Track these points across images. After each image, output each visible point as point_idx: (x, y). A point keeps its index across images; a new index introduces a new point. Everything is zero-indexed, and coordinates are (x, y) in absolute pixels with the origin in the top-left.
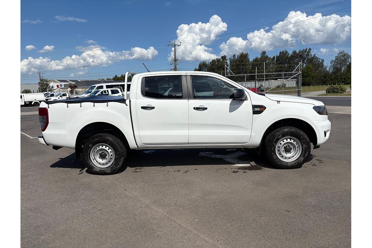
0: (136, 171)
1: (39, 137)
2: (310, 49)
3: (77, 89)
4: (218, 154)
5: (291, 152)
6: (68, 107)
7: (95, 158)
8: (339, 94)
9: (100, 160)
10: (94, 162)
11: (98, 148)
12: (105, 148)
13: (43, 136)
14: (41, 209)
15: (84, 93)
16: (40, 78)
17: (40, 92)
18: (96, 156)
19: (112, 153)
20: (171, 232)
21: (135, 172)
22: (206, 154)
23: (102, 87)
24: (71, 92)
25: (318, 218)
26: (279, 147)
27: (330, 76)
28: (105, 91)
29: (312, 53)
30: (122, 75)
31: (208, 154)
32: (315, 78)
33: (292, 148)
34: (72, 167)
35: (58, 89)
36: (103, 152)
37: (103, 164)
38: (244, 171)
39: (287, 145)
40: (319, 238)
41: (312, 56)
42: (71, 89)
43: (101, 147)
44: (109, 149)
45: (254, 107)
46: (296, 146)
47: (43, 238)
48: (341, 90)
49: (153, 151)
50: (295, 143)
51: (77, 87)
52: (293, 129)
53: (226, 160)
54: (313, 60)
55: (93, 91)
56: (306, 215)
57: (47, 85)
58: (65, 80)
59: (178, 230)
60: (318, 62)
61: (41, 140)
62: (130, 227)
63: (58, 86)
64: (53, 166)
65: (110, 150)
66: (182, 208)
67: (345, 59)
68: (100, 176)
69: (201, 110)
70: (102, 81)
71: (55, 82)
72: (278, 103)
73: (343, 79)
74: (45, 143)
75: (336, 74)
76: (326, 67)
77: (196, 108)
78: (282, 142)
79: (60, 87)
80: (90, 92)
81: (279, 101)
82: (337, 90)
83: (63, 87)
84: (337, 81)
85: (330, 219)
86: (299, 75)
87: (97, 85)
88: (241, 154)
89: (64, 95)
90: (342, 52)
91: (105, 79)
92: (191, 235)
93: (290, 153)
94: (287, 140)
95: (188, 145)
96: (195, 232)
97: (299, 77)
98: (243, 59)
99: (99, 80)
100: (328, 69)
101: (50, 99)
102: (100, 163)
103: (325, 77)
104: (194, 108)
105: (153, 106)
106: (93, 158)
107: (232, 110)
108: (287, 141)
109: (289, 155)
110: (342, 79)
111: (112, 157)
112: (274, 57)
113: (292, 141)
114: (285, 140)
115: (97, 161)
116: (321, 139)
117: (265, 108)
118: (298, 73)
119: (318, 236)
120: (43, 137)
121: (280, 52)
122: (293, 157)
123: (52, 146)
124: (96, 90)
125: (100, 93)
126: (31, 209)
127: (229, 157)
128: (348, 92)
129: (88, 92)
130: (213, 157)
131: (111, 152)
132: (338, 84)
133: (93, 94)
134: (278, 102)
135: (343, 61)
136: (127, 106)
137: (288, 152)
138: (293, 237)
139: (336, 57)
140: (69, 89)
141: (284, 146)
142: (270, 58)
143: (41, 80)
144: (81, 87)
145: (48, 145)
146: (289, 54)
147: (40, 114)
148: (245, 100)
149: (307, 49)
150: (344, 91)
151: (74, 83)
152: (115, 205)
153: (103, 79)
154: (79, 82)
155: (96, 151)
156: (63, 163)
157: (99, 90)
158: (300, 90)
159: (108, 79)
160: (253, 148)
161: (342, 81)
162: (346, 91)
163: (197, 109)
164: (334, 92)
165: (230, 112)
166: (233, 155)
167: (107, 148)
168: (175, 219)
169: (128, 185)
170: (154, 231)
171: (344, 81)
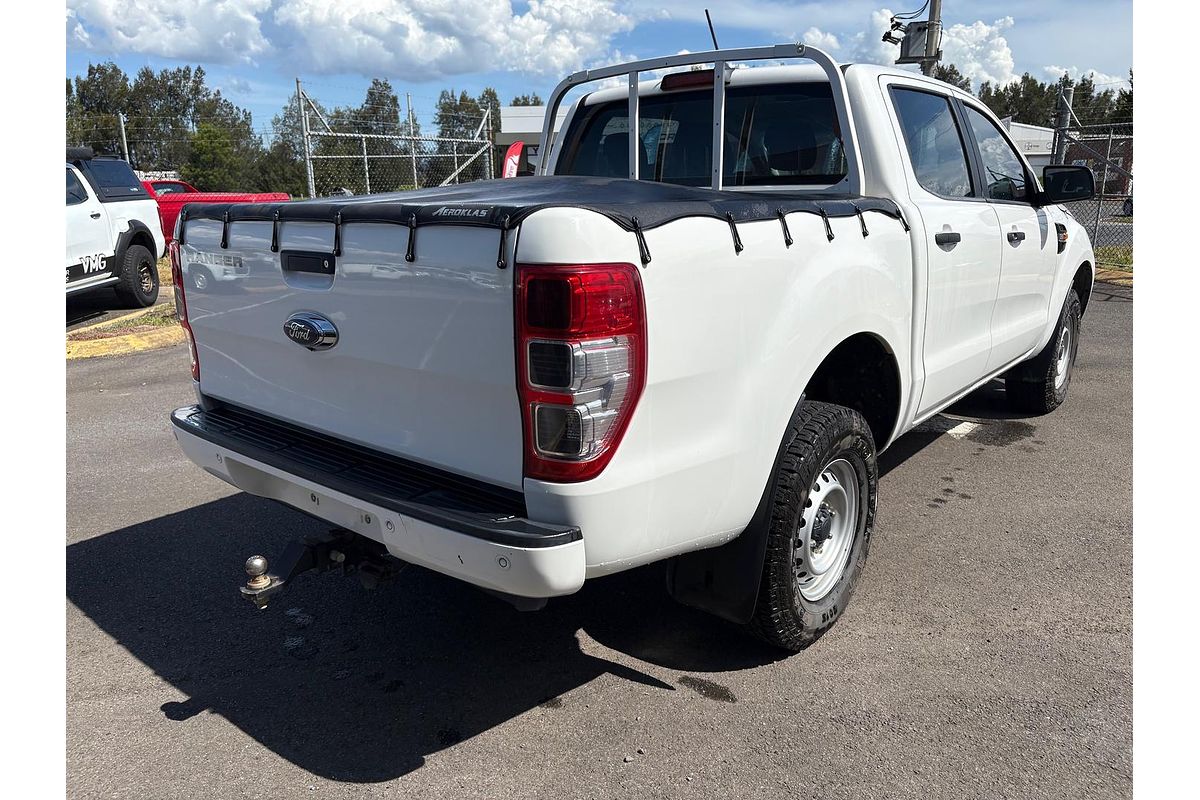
2: (200, 70)
7: (800, 562)
41: (212, 97)
54: (214, 111)
60: (234, 119)
76: (260, 138)
100: (267, 146)
104: (1009, 237)
105: (955, 231)
117: (1067, 232)
136: (906, 230)
146: (126, 79)
149: (188, 69)
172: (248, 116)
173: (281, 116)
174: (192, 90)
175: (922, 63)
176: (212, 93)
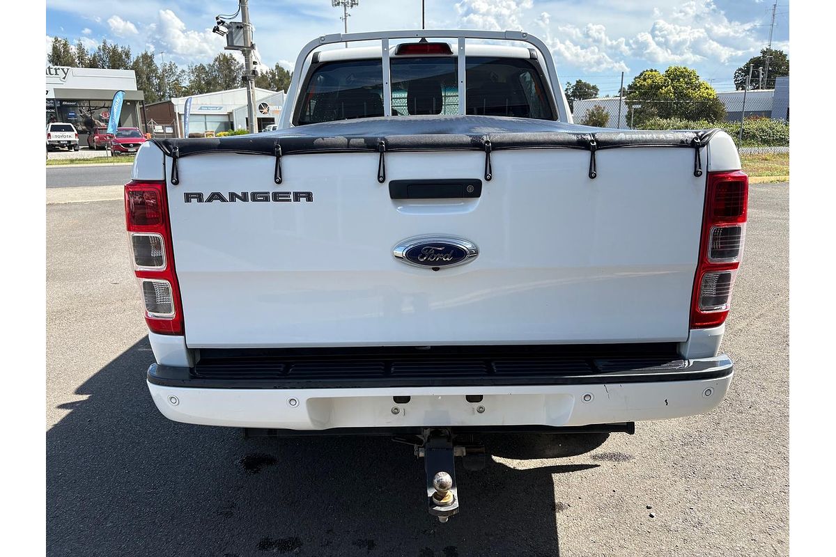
175: (243, 51)
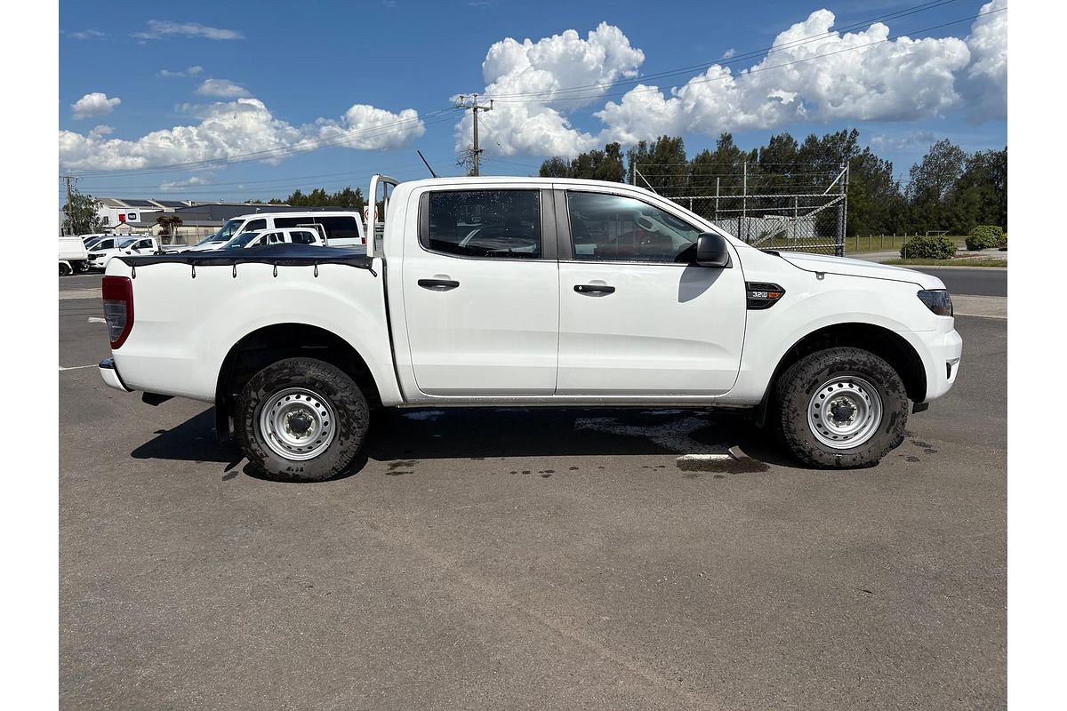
0: (397, 469)
1: (101, 366)
2: (855, 132)
3: (180, 229)
4: (632, 424)
5: (850, 420)
6: (194, 277)
7: (274, 433)
8: (936, 261)
9: (290, 439)
10: (273, 443)
11: (284, 403)
12: (307, 403)
13: (114, 364)
14: (123, 583)
15: (207, 240)
16: (70, 194)
17: (69, 233)
18: (278, 425)
19: (326, 418)
20: (534, 654)
21: (396, 474)
22: (595, 424)
23: (262, 224)
24: (165, 236)
25: (955, 611)
26: (817, 406)
27: (908, 211)
28: (273, 237)
29: (861, 144)
30: (316, 191)
31: (600, 424)
32: (867, 216)
33: (853, 409)
34: (199, 458)
35: (124, 226)
36: (300, 415)
37: (300, 450)
38: (716, 474)
39: (839, 400)
40: (972, 669)
41: (861, 153)
42: (162, 229)
43: (293, 399)
44: (317, 405)
45: (751, 287)
46: (867, 403)
47: (143, 673)
48: (943, 249)
49: (438, 413)
50: (863, 395)
51: (181, 221)
52: (862, 357)
53: (658, 442)
54: (861, 164)
55: (236, 235)
56: (920, 602)
57: (91, 214)
58: (144, 199)
59: (555, 647)
60: (877, 170)
61: (109, 375)
62: (409, 640)
63: (122, 218)
64: (140, 453)
65: (322, 409)
66: (553, 581)
67: (950, 163)
68: (289, 485)
69: (595, 295)
70: (258, 207)
71: (112, 205)
72: (820, 277)
73: (944, 221)
74: (120, 384)
75: (925, 207)
76: (897, 184)
77: (580, 288)
78: (825, 392)
79: (127, 220)
80: (228, 238)
81: (823, 274)
82: (931, 251)
83: (138, 220)
84: (925, 225)
85: (990, 613)
86: (839, 203)
87: (248, 218)
88: (697, 424)
89: (145, 244)
90: (942, 144)
91: (266, 201)
92: (598, 663)
93: (848, 425)
94: (841, 386)
95: (554, 396)
96: (606, 653)
97: (839, 208)
98: (667, 154)
99: (248, 202)
100: (902, 191)
101: (102, 255)
102: (289, 448)
103: (893, 213)
104: (576, 288)
105: (453, 279)
106: (270, 432)
107: (685, 295)
108: (841, 390)
109: (844, 429)
110: (940, 219)
111: (326, 429)
112: (755, 151)
113: (855, 389)
114: (835, 387)
115: (280, 442)
116: (937, 383)
117: (783, 292)
118: (837, 197)
119: (967, 664)
120: (113, 366)
121: (773, 139)
122: (856, 434)
123: (141, 395)
124: (244, 232)
125: (259, 242)
126: (93, 585)
127: (665, 432)
128: (960, 256)
129: (220, 238)
130: (618, 431)
131: (324, 414)
132: (931, 234)
133: (236, 242)
134: (820, 275)
135: (946, 169)
136: (375, 276)
137: (844, 421)
138: (897, 666)
139: (926, 156)
140: (158, 228)
141: (833, 404)
142: (743, 153)
143: (72, 199)
144: (197, 223)
145: (129, 390)
146: (796, 145)
147: (107, 295)
148: (725, 267)
149: (845, 132)
150: (951, 253)
151: (172, 210)
152: (352, 573)
153: (258, 202)
154: (187, 207)
155: (278, 410)
156: (167, 446)
157: (256, 231)
158: (841, 247)
159: (272, 202)
160: (742, 407)
161: (941, 225)
162: (957, 253)
163: (586, 290)
164: (922, 255)
165: (682, 300)
166: (676, 428)
167: (313, 402)
168: (539, 615)
169: (380, 511)
170: (485, 651)
171: (947, 224)
172: (889, 166)
173: (920, 164)
174: (845, 149)
176: (862, 150)
